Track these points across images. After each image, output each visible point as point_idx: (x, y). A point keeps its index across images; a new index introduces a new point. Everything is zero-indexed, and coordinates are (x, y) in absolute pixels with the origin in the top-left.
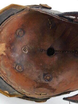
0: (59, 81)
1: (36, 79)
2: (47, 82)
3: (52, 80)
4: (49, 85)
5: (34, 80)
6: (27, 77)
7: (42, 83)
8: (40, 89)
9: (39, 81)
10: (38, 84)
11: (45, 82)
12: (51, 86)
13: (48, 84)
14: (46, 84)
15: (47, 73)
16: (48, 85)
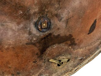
0: (63, 20)
1: (29, 39)
2: (47, 32)
3: (51, 24)
4: (54, 35)
5: (26, 44)
6: (13, 48)
7: (42, 39)
8: (48, 51)
9: (35, 39)
10: (38, 45)
11: (44, 33)
12: (59, 35)
13: (50, 34)
14: (47, 36)
15: (37, 19)
16: (52, 36)
